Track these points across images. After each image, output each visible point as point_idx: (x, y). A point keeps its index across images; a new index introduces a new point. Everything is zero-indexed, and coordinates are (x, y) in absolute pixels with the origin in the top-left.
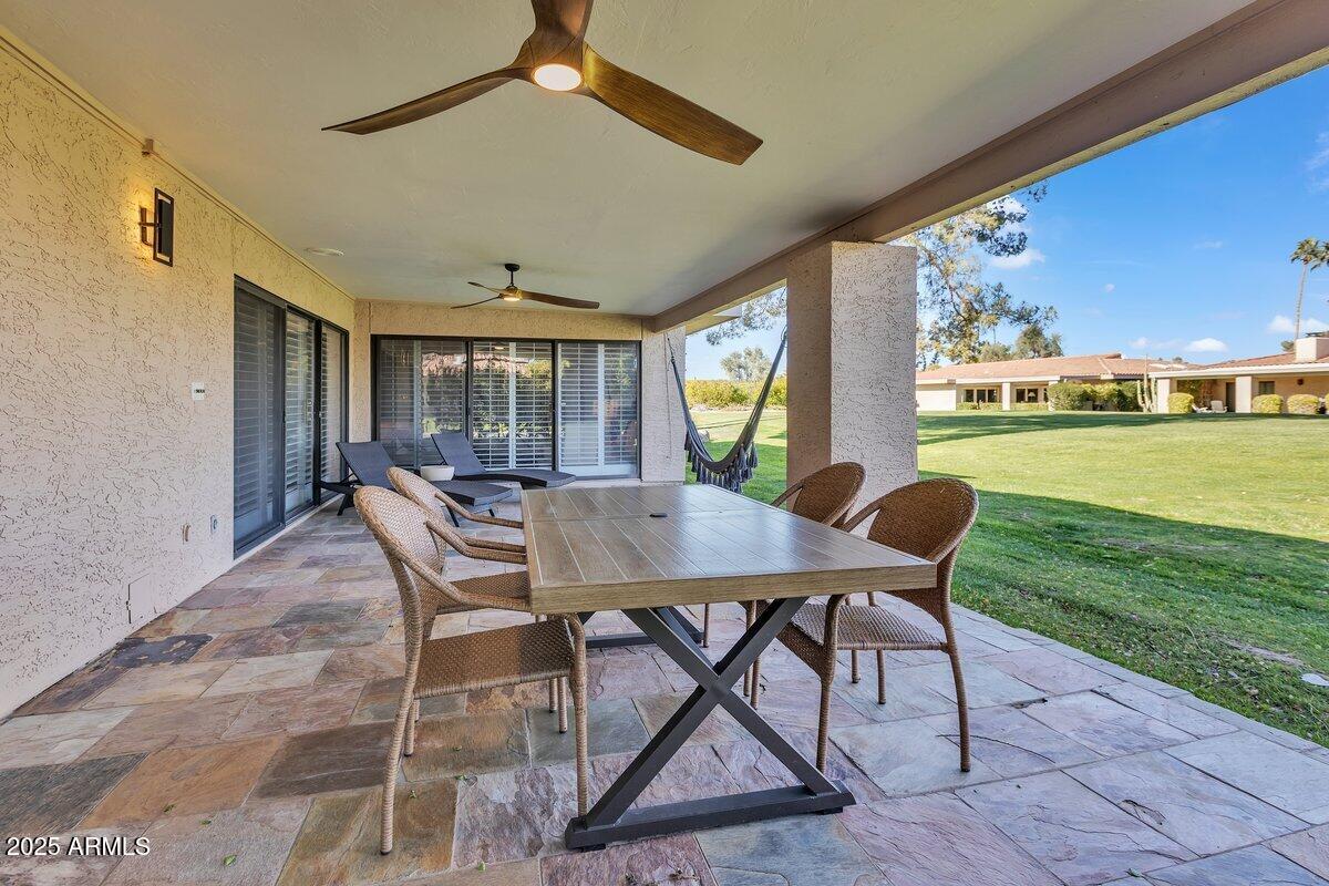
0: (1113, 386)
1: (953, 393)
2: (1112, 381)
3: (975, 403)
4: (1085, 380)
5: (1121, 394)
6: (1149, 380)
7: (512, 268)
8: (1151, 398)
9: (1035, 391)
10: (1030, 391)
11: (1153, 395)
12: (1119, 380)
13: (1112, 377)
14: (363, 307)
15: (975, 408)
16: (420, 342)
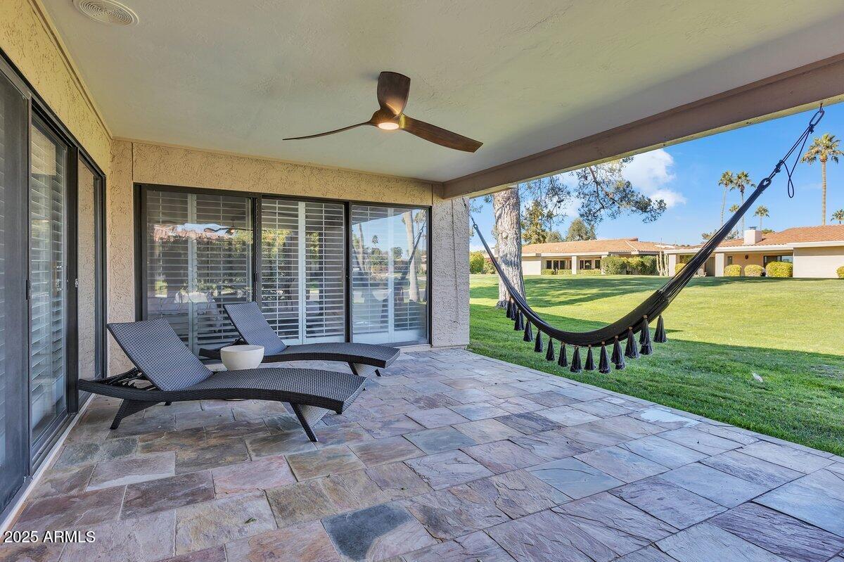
0: (639, 259)
1: (539, 263)
2: (638, 256)
3: (553, 270)
4: (621, 255)
5: (643, 264)
6: (663, 255)
8: (664, 267)
9: (590, 262)
10: (586, 262)
11: (666, 266)
12: (642, 255)
13: (638, 253)
14: (122, 146)
15: (553, 274)
16: (195, 197)
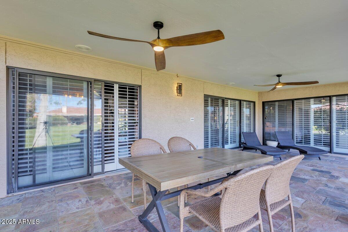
7: (279, 76)
14: (260, 94)
